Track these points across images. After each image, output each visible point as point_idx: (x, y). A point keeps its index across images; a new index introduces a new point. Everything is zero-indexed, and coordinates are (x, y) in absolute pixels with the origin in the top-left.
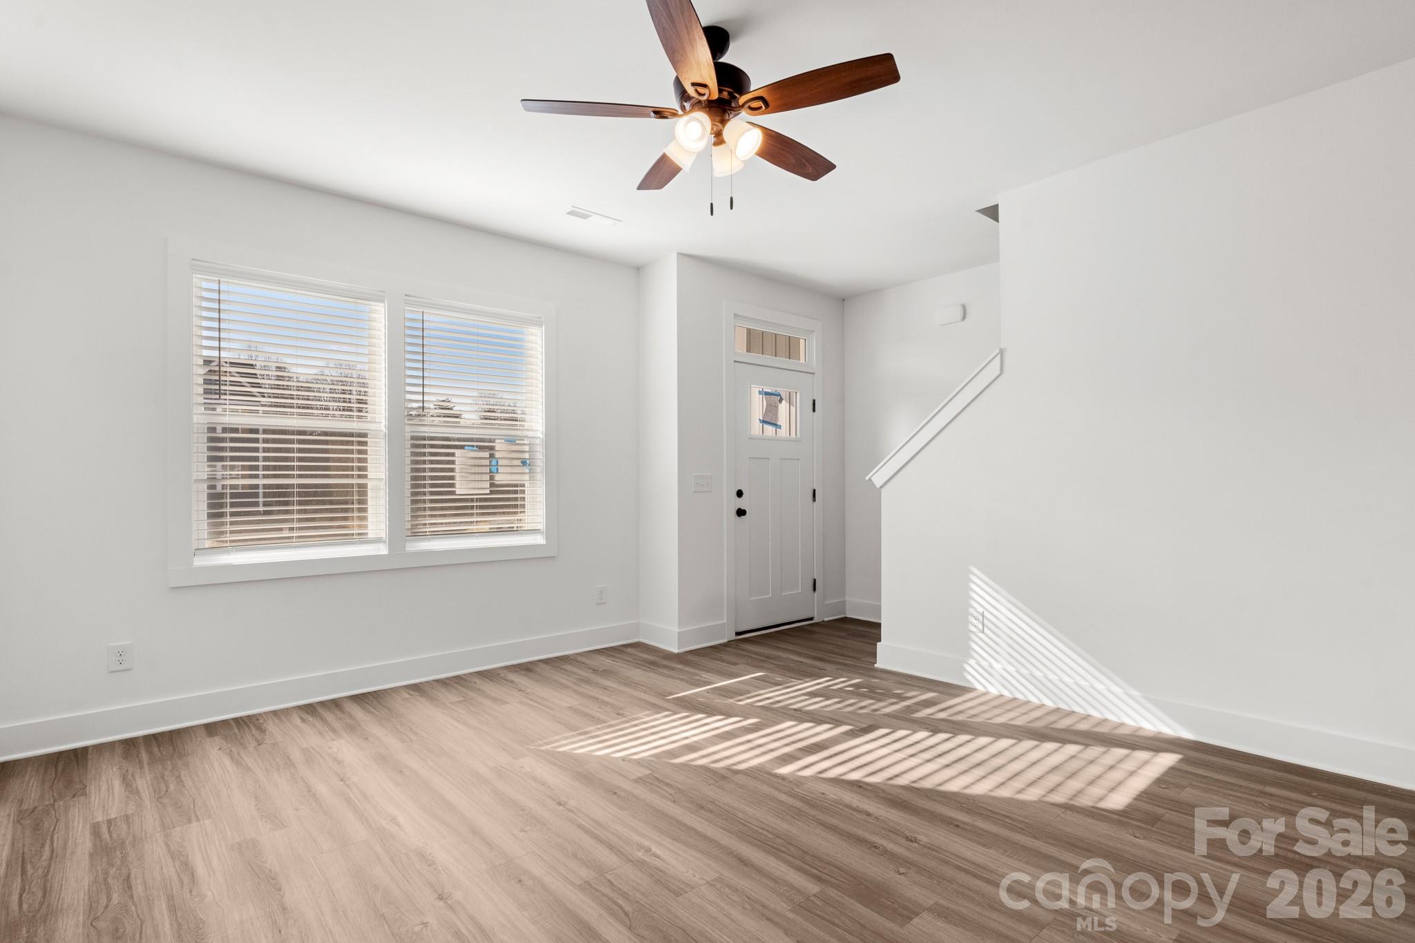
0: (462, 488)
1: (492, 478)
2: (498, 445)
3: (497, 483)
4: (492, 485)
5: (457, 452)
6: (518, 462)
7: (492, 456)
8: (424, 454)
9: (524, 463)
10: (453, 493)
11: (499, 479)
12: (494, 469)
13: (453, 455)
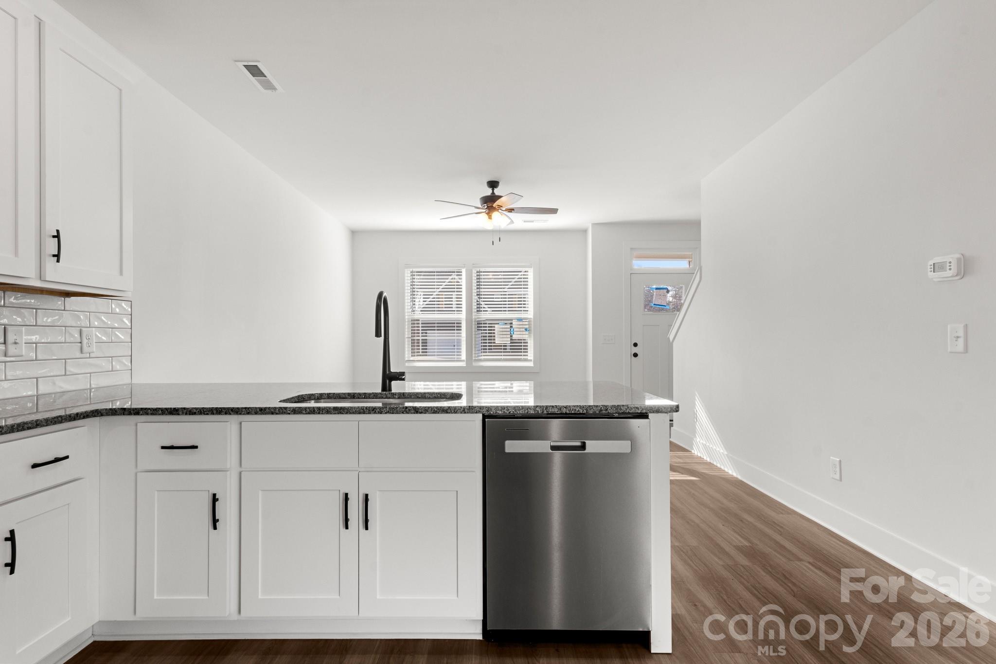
0: (498, 341)
1: (511, 336)
2: (515, 323)
3: (513, 338)
4: (511, 339)
5: (496, 326)
6: (524, 330)
7: (511, 327)
8: (481, 327)
9: (526, 330)
10: (494, 343)
11: (514, 337)
12: (512, 333)
13: (494, 327)
